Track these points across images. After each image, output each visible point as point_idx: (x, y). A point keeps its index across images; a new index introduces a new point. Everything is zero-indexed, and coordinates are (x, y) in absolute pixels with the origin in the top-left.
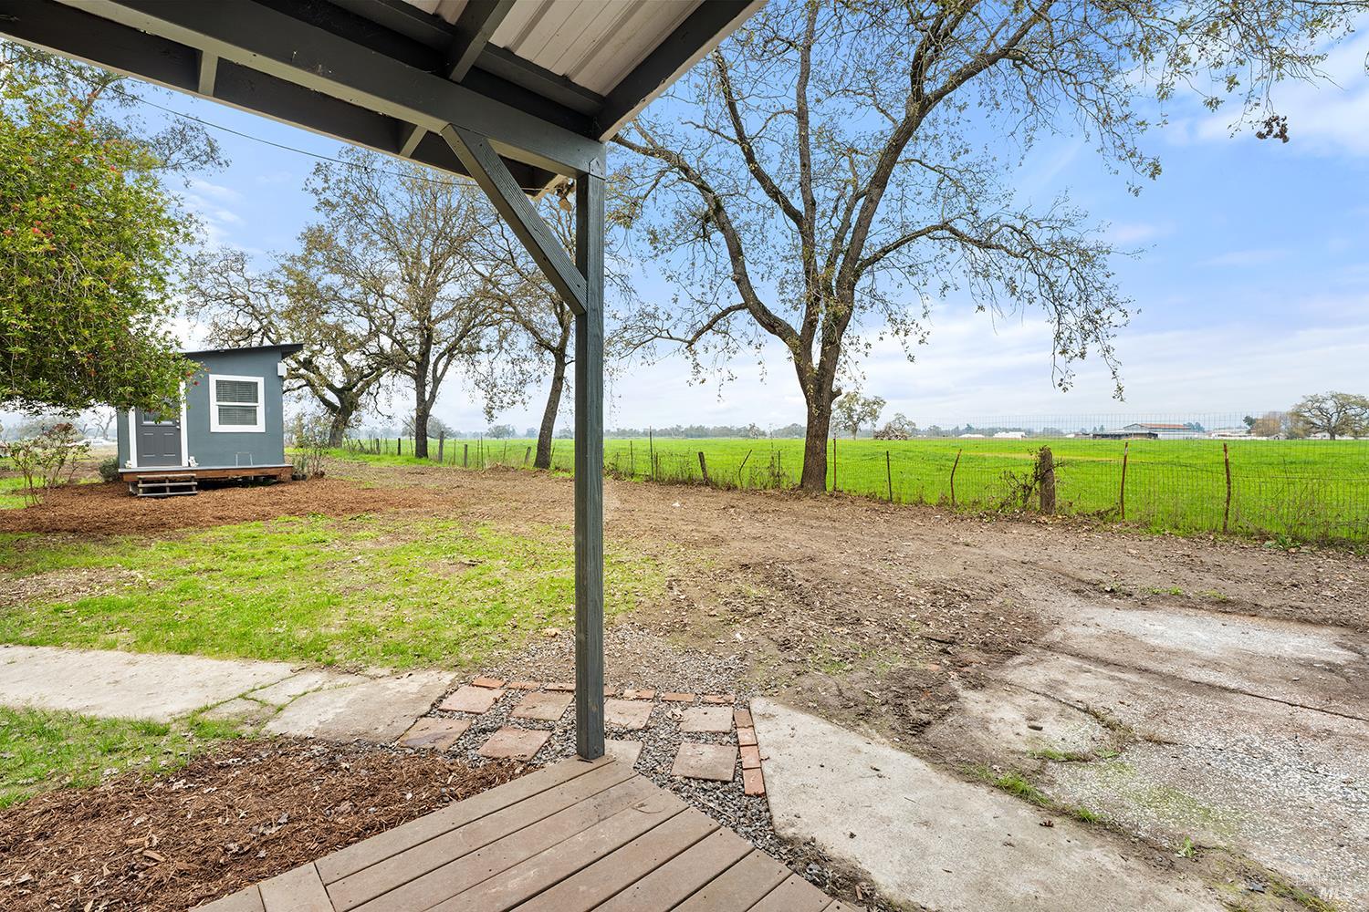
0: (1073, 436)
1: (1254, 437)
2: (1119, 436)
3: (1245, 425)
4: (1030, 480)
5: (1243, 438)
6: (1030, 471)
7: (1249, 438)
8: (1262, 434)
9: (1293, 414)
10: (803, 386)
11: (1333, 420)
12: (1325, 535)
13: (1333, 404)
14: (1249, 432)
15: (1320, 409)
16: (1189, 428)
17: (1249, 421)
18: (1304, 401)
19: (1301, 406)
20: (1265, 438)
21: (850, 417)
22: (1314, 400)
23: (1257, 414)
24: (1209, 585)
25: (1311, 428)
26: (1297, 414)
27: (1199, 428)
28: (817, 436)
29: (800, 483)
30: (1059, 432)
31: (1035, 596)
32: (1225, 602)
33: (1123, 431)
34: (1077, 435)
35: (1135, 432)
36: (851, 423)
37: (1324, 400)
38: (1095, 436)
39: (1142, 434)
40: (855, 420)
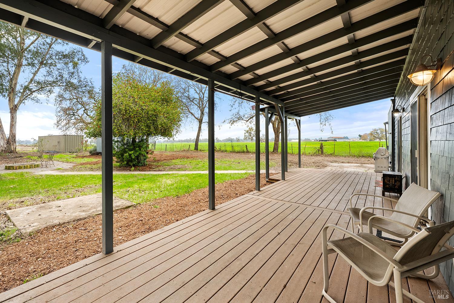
0: (313, 141)
1: (361, 141)
2: (326, 141)
3: (359, 137)
4: (319, 149)
5: (359, 141)
6: (319, 147)
7: (360, 141)
8: (363, 140)
9: (370, 134)
10: (274, 131)
11: (380, 136)
12: (363, 155)
13: (380, 131)
14: (360, 139)
15: (377, 132)
16: (345, 138)
17: (360, 136)
18: (373, 130)
19: (372, 132)
20: (364, 141)
21: (250, 135)
22: (375, 130)
23: (362, 134)
24: (347, 161)
25: (375, 138)
26: (371, 134)
27: (347, 138)
28: (277, 141)
29: (273, 151)
30: (309, 140)
31: (326, 163)
32: (349, 162)
33: (327, 139)
34: (315, 140)
35: (331, 139)
36: (250, 137)
37: (378, 130)
38: (320, 141)
39: (332, 140)
40: (252, 136)
